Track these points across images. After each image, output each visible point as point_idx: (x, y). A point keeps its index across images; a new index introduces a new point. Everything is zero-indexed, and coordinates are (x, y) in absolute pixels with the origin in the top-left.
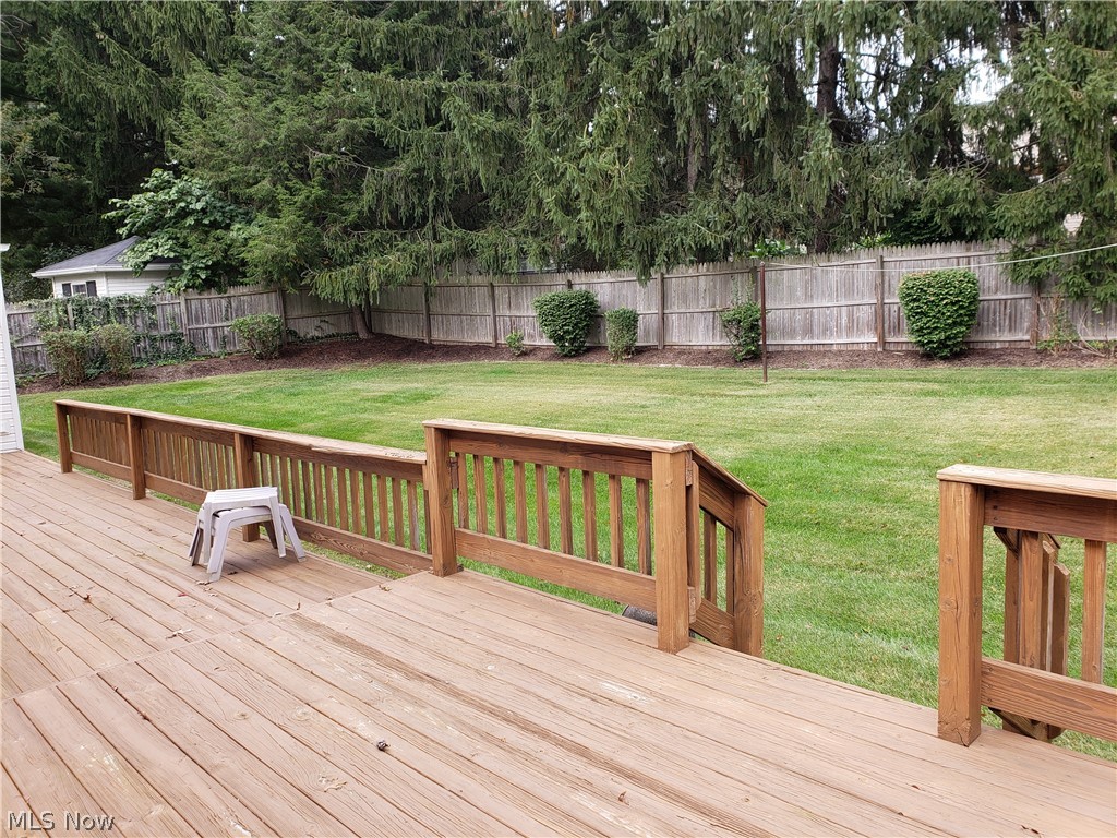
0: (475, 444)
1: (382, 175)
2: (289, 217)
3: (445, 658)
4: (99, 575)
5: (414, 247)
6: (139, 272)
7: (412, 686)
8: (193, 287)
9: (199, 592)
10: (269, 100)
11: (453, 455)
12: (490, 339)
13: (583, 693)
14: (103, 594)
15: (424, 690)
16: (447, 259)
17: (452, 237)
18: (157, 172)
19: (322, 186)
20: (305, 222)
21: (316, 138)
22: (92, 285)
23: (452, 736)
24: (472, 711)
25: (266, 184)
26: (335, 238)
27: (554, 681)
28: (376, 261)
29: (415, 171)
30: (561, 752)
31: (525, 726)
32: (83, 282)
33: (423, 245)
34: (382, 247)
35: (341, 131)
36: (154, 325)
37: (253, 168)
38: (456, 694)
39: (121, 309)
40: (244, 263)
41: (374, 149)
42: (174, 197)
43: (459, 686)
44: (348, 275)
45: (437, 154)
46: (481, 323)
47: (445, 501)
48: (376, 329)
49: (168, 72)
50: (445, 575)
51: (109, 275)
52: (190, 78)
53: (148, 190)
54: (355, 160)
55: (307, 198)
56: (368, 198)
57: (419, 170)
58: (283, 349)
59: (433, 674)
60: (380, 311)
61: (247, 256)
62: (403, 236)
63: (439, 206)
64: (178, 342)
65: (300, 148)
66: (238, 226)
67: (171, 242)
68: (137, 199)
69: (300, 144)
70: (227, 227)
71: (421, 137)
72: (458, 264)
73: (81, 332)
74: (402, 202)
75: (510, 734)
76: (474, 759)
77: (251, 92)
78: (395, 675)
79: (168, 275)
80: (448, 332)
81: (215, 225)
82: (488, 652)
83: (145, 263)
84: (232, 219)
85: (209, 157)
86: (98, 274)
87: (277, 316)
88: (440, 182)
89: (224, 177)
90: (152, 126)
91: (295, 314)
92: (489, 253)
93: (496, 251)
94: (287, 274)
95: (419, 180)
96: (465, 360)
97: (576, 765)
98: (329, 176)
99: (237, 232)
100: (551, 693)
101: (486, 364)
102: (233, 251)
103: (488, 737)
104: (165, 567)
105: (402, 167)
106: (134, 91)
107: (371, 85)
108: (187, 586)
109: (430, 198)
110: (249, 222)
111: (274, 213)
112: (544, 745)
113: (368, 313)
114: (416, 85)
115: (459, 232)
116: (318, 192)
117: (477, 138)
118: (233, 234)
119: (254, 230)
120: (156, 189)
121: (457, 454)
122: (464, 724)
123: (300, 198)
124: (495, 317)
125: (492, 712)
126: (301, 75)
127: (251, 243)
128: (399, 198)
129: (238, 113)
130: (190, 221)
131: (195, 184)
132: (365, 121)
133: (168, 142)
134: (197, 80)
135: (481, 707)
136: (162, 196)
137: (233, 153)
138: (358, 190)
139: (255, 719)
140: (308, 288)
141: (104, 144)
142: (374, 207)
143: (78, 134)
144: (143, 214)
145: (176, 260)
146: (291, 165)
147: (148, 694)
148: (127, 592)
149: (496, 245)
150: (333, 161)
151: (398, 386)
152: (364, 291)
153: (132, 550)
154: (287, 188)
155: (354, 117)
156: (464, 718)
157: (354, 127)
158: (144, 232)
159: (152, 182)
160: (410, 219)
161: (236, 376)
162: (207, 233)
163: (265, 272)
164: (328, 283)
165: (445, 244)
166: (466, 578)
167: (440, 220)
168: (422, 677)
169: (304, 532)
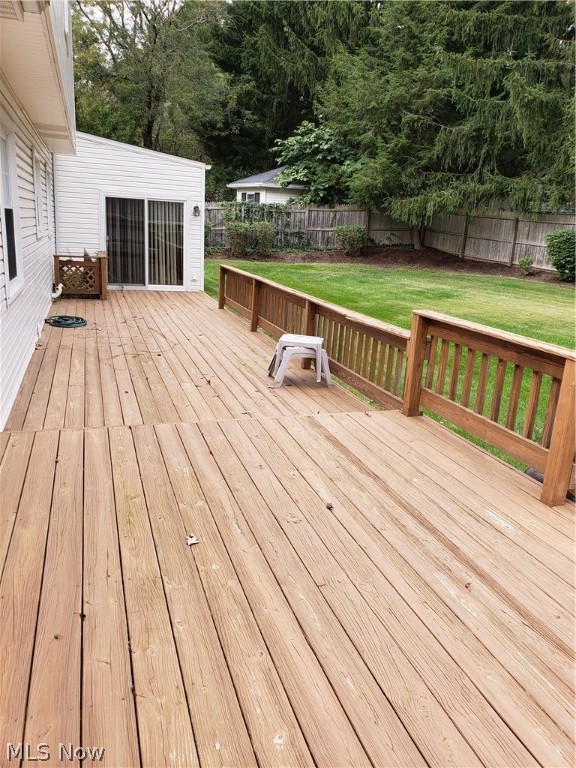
0: (445, 331)
1: (451, 131)
2: (382, 159)
3: (389, 466)
4: (219, 370)
5: (463, 187)
6: (284, 189)
7: (362, 477)
8: (315, 202)
9: (267, 392)
10: (383, 74)
11: (429, 337)
12: (507, 260)
13: (472, 514)
14: (218, 381)
15: (369, 482)
16: (487, 197)
17: (493, 181)
18: (305, 123)
19: (408, 137)
20: (392, 163)
21: (410, 103)
22: (258, 195)
23: (374, 515)
24: (392, 503)
25: (370, 134)
26: (411, 176)
27: (454, 500)
28: (434, 195)
29: (475, 130)
30: (439, 545)
31: (423, 522)
32: (253, 193)
33: (471, 185)
34: (441, 185)
35: (428, 98)
36: (288, 225)
37: (364, 123)
38: (387, 489)
39: (271, 212)
40: (348, 188)
41: (449, 112)
42: (312, 140)
43: (391, 486)
44: (413, 203)
45: (494, 118)
46: (503, 247)
47: (418, 367)
48: (427, 244)
49: (322, 54)
50: (409, 416)
51: (268, 189)
52: (335, 58)
53: (298, 134)
54: (434, 120)
55: (396, 145)
56: (438, 149)
57: (479, 130)
58: (363, 251)
59: (377, 473)
60: (432, 231)
61: (351, 184)
62: (458, 178)
63: (488, 156)
64: (301, 238)
65: (397, 109)
66: (348, 162)
67: (306, 171)
68: (292, 140)
69: (398, 107)
70: (341, 163)
71: (485, 104)
72: (493, 203)
73: (247, 224)
74: (462, 153)
75: (411, 524)
76: (382, 532)
77: (372, 68)
78: (354, 468)
79: (301, 193)
80: (477, 252)
81: (334, 161)
82: (418, 471)
83: (289, 183)
84: (346, 158)
85: (338, 114)
86: (262, 188)
87: (363, 227)
88: (493, 139)
89: (345, 128)
90: (307, 92)
91: (376, 227)
92: (519, 195)
93: (525, 195)
94: (374, 199)
95: (477, 138)
96: (485, 273)
97: (446, 556)
98: (415, 131)
99: (348, 167)
100: (449, 507)
101: (500, 278)
102: (343, 179)
103: (396, 521)
104: (254, 374)
105: (467, 127)
106: (300, 67)
107: (454, 64)
108: (262, 387)
109: (484, 151)
110: (356, 161)
111: (373, 155)
112: (430, 538)
113: (423, 232)
114: (488, 63)
115: (499, 178)
116: (404, 141)
117: (527, 105)
118: (344, 168)
119: (358, 165)
120: (303, 135)
121: (432, 337)
122: (384, 508)
123: (391, 146)
124: (515, 244)
125: (405, 508)
126: (409, 56)
127: (355, 176)
128: (460, 150)
129: (361, 82)
130: (320, 157)
131: (327, 133)
132: (445, 91)
133: (315, 102)
134: (340, 59)
135: (400, 503)
136: (306, 139)
137: (354, 111)
138: (432, 142)
139: (266, 469)
140: (385, 209)
141: (279, 103)
142: (441, 155)
143: (265, 96)
144: (293, 150)
145: (308, 183)
146: (389, 123)
147: (217, 440)
148: (231, 383)
149: (526, 190)
150: (418, 120)
151: (432, 286)
152: (421, 216)
153: (240, 360)
154: (384, 138)
155: (438, 88)
156: (385, 505)
157: (438, 95)
158: (291, 162)
159: (301, 129)
160: (465, 165)
161: (331, 265)
162: (329, 166)
163: (360, 196)
164: (399, 207)
165: (487, 186)
166: (423, 421)
167: (487, 168)
168: (370, 474)
169: (333, 369)
